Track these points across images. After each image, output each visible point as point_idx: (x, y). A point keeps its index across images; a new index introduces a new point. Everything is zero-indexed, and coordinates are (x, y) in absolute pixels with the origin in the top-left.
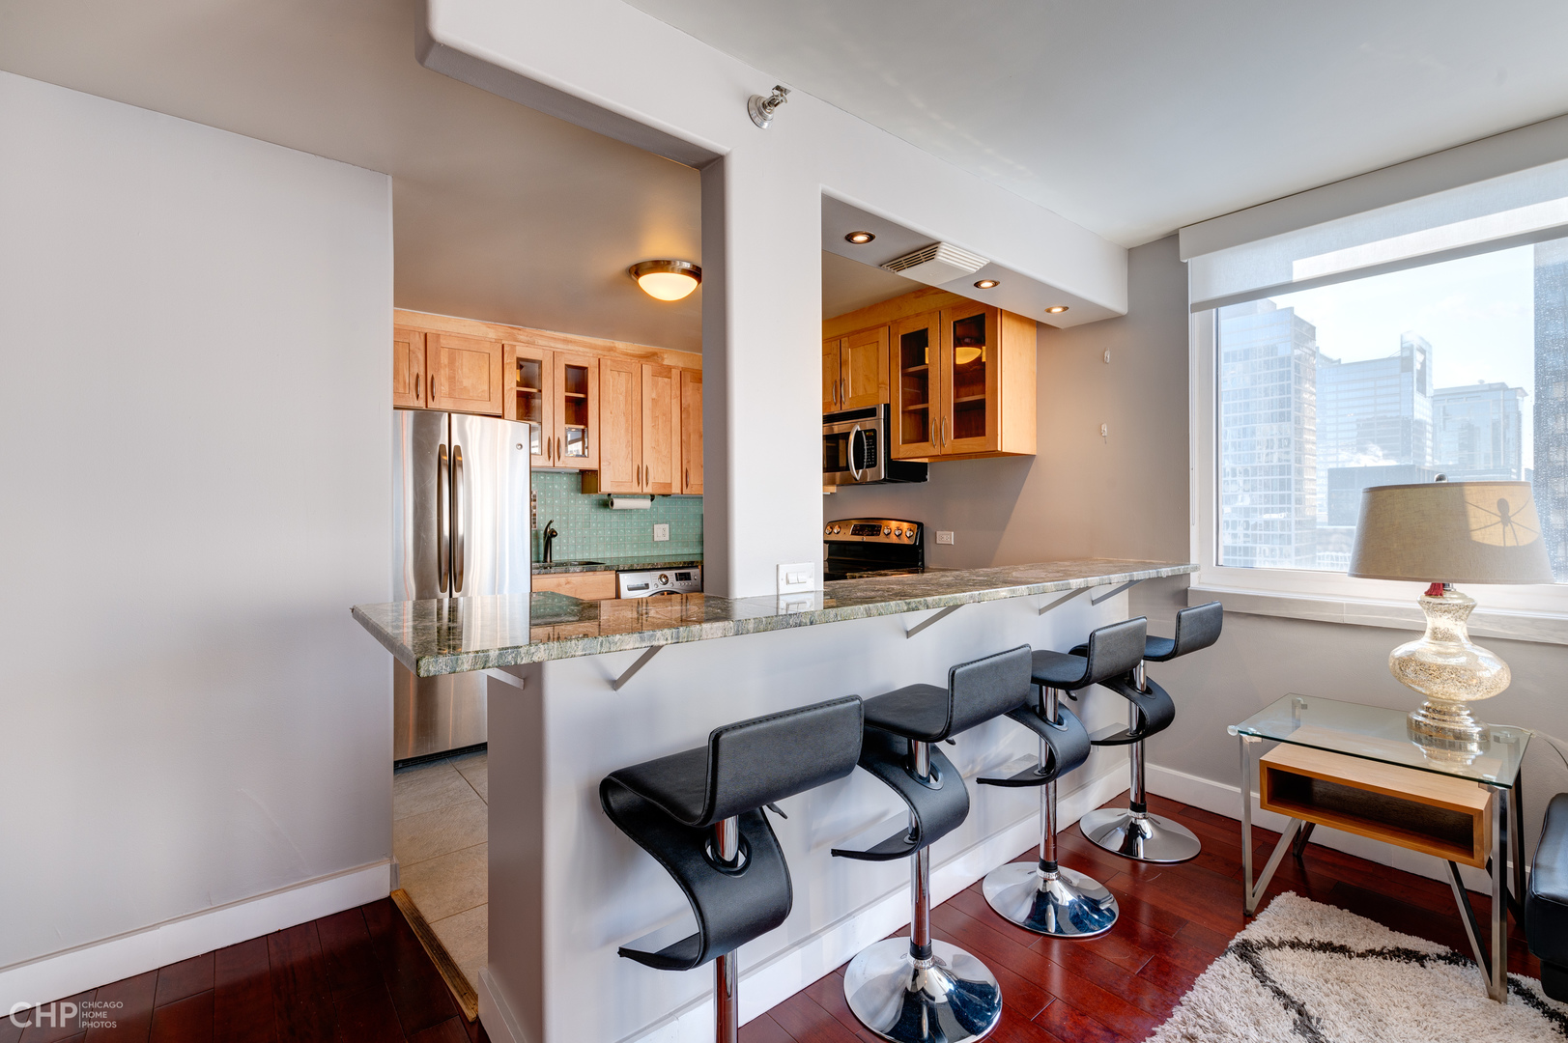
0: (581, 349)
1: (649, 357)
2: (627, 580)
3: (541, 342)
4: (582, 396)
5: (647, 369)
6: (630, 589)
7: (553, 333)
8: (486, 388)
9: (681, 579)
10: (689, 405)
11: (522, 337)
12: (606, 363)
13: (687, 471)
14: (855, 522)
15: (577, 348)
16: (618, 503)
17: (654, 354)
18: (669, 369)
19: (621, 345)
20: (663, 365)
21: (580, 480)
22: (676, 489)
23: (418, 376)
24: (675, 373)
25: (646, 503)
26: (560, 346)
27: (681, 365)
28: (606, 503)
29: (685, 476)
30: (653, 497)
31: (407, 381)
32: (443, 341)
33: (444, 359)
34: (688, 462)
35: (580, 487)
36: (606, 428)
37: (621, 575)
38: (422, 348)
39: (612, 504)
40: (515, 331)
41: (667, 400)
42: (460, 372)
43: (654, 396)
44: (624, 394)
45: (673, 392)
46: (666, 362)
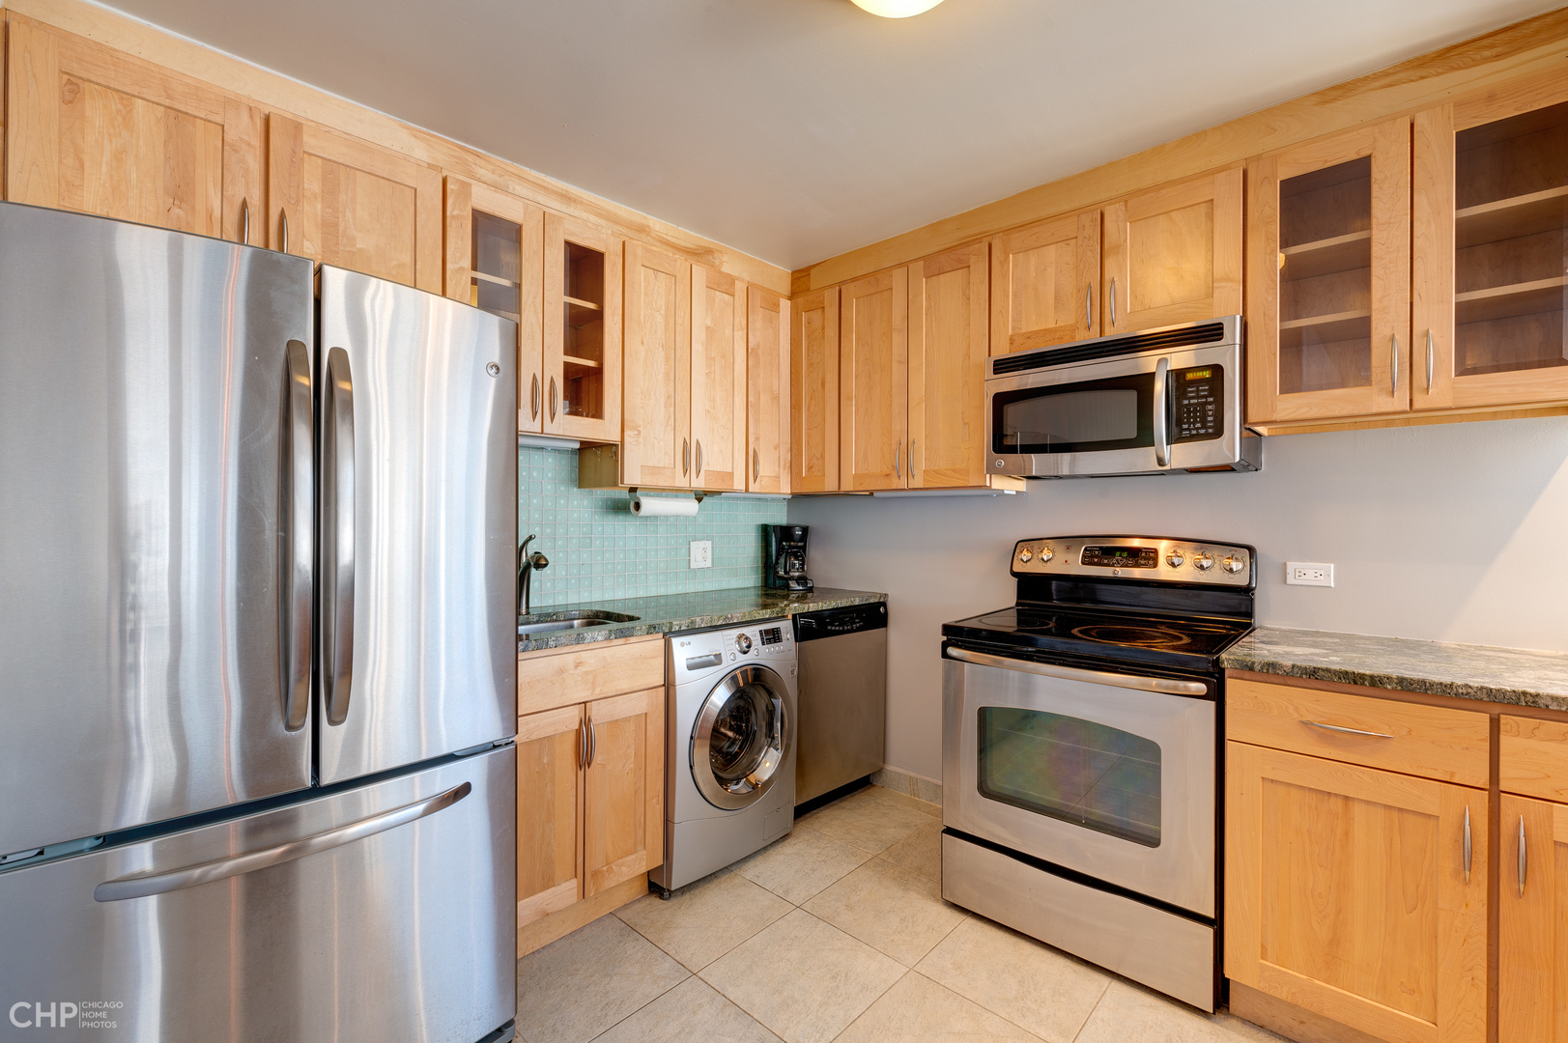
0: (593, 218)
1: (699, 254)
2: (685, 650)
3: (519, 189)
4: (591, 306)
5: (700, 273)
6: (691, 668)
7: (542, 176)
8: (408, 259)
9: (769, 641)
10: (758, 345)
11: (483, 173)
12: (636, 248)
13: (755, 451)
14: (1089, 544)
15: (584, 215)
16: (649, 505)
17: (709, 251)
18: (731, 281)
19: (658, 225)
20: (721, 272)
21: (576, 463)
22: (739, 484)
23: (244, 205)
24: (740, 288)
25: (690, 507)
26: (555, 205)
27: (746, 277)
28: (626, 506)
29: (752, 460)
30: (700, 497)
31: (217, 213)
32: (310, 142)
33: (312, 184)
34: (757, 439)
35: (575, 475)
36: (634, 368)
37: (676, 642)
38: (257, 143)
39: (638, 506)
40: (470, 158)
41: (728, 331)
42: (349, 215)
43: (709, 323)
44: (663, 312)
45: (737, 319)
46: (726, 269)
